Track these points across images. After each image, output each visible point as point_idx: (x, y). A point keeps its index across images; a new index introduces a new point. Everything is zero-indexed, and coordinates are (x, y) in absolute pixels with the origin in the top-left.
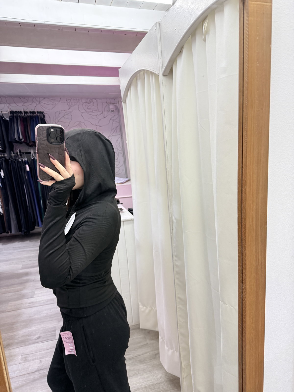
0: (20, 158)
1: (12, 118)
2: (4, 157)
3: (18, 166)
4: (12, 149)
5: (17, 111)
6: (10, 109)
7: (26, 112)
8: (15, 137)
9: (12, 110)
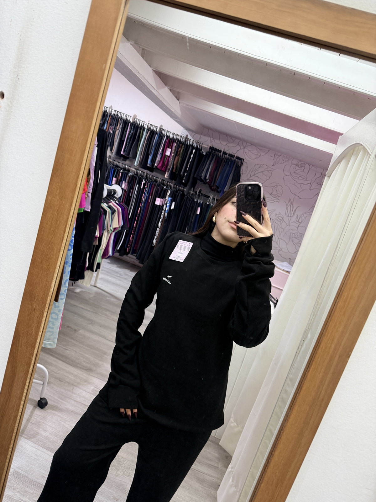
0: (197, 199)
1: (209, 154)
2: (183, 191)
3: (191, 204)
4: (193, 185)
5: (217, 149)
6: (213, 144)
7: (225, 153)
8: (202, 175)
9: (214, 146)
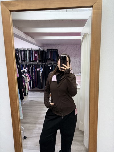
0: (49, 65)
1: (47, 51)
2: (44, 64)
4: (46, 62)
5: (49, 49)
7: (52, 50)
8: (48, 58)
